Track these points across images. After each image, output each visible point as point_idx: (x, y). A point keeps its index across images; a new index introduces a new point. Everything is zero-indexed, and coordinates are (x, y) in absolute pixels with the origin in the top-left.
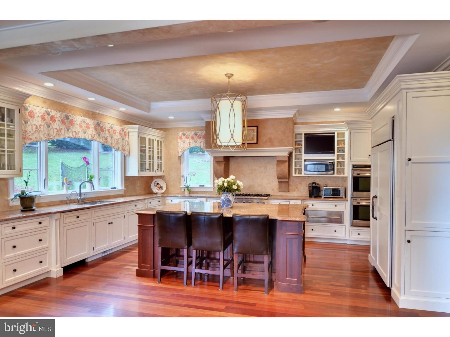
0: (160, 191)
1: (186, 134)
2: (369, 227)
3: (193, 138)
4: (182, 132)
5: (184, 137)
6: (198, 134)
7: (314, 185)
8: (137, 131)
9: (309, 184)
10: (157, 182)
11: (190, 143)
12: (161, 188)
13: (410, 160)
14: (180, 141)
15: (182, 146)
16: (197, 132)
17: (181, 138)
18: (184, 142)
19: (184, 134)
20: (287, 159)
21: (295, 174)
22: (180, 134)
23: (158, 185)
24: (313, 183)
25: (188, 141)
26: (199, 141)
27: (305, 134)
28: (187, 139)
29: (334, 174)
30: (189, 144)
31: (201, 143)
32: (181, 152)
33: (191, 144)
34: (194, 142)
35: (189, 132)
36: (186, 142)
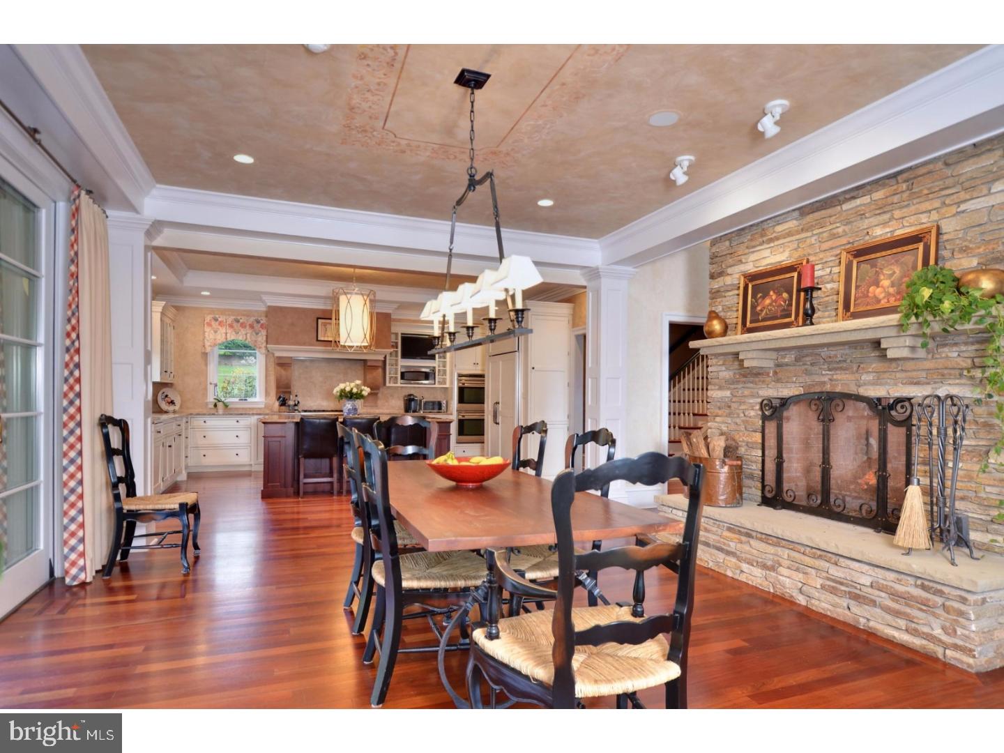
0: (171, 408)
1: (220, 319)
2: (483, 443)
3: (231, 326)
4: (212, 316)
5: (215, 324)
6: (241, 321)
7: (412, 397)
8: (161, 310)
9: (405, 396)
10: (165, 394)
11: (226, 334)
12: (172, 402)
13: (533, 368)
14: (207, 329)
15: (212, 337)
16: (239, 318)
17: (209, 325)
18: (216, 332)
19: (216, 320)
20: (380, 364)
21: (390, 383)
22: (208, 318)
23: (167, 399)
24: (411, 395)
25: (222, 330)
26: (243, 331)
27: (402, 334)
28: (221, 326)
29: (435, 384)
30: (224, 335)
31: (246, 334)
32: (210, 346)
33: (228, 335)
34: (234, 333)
35: (225, 317)
36: (219, 332)
